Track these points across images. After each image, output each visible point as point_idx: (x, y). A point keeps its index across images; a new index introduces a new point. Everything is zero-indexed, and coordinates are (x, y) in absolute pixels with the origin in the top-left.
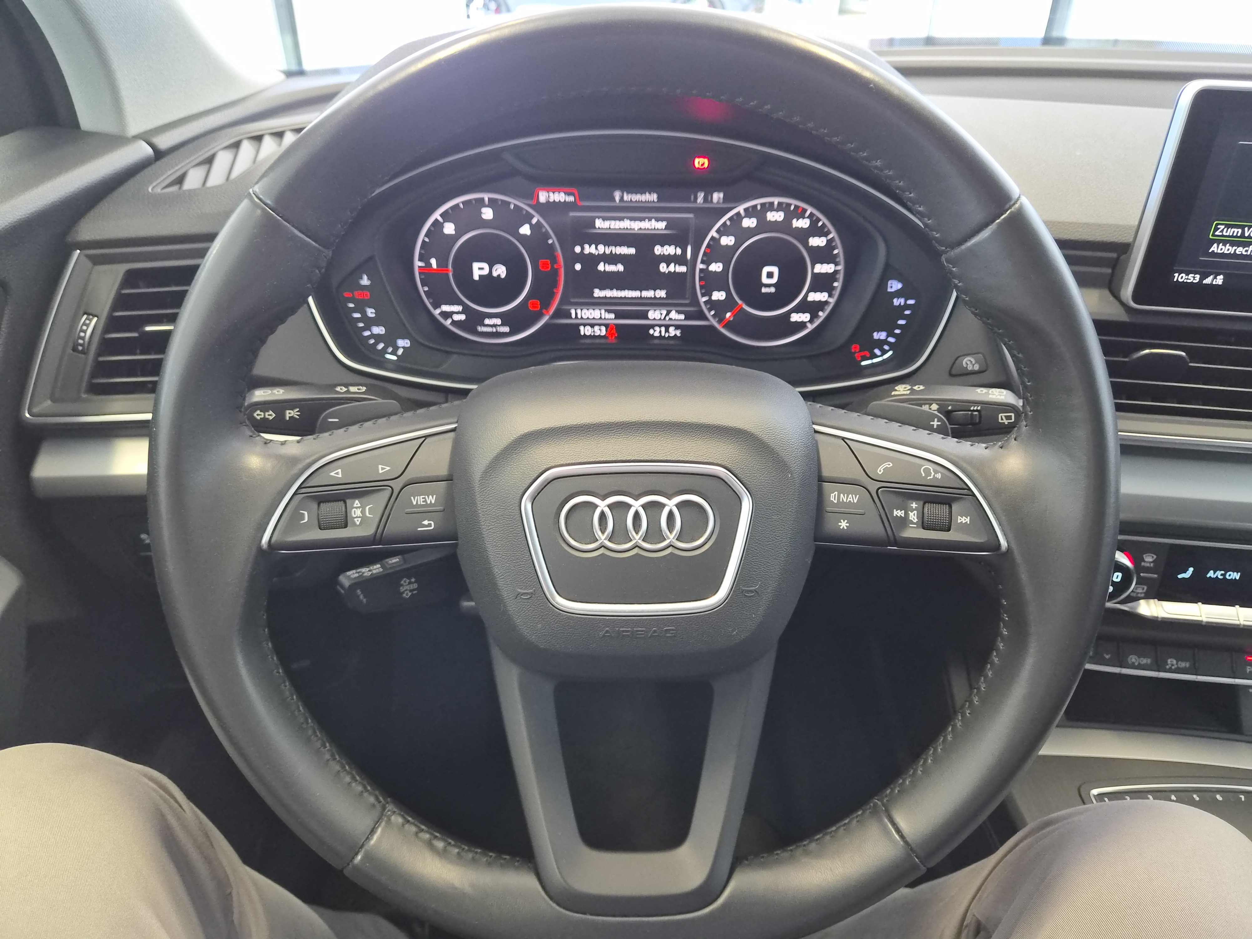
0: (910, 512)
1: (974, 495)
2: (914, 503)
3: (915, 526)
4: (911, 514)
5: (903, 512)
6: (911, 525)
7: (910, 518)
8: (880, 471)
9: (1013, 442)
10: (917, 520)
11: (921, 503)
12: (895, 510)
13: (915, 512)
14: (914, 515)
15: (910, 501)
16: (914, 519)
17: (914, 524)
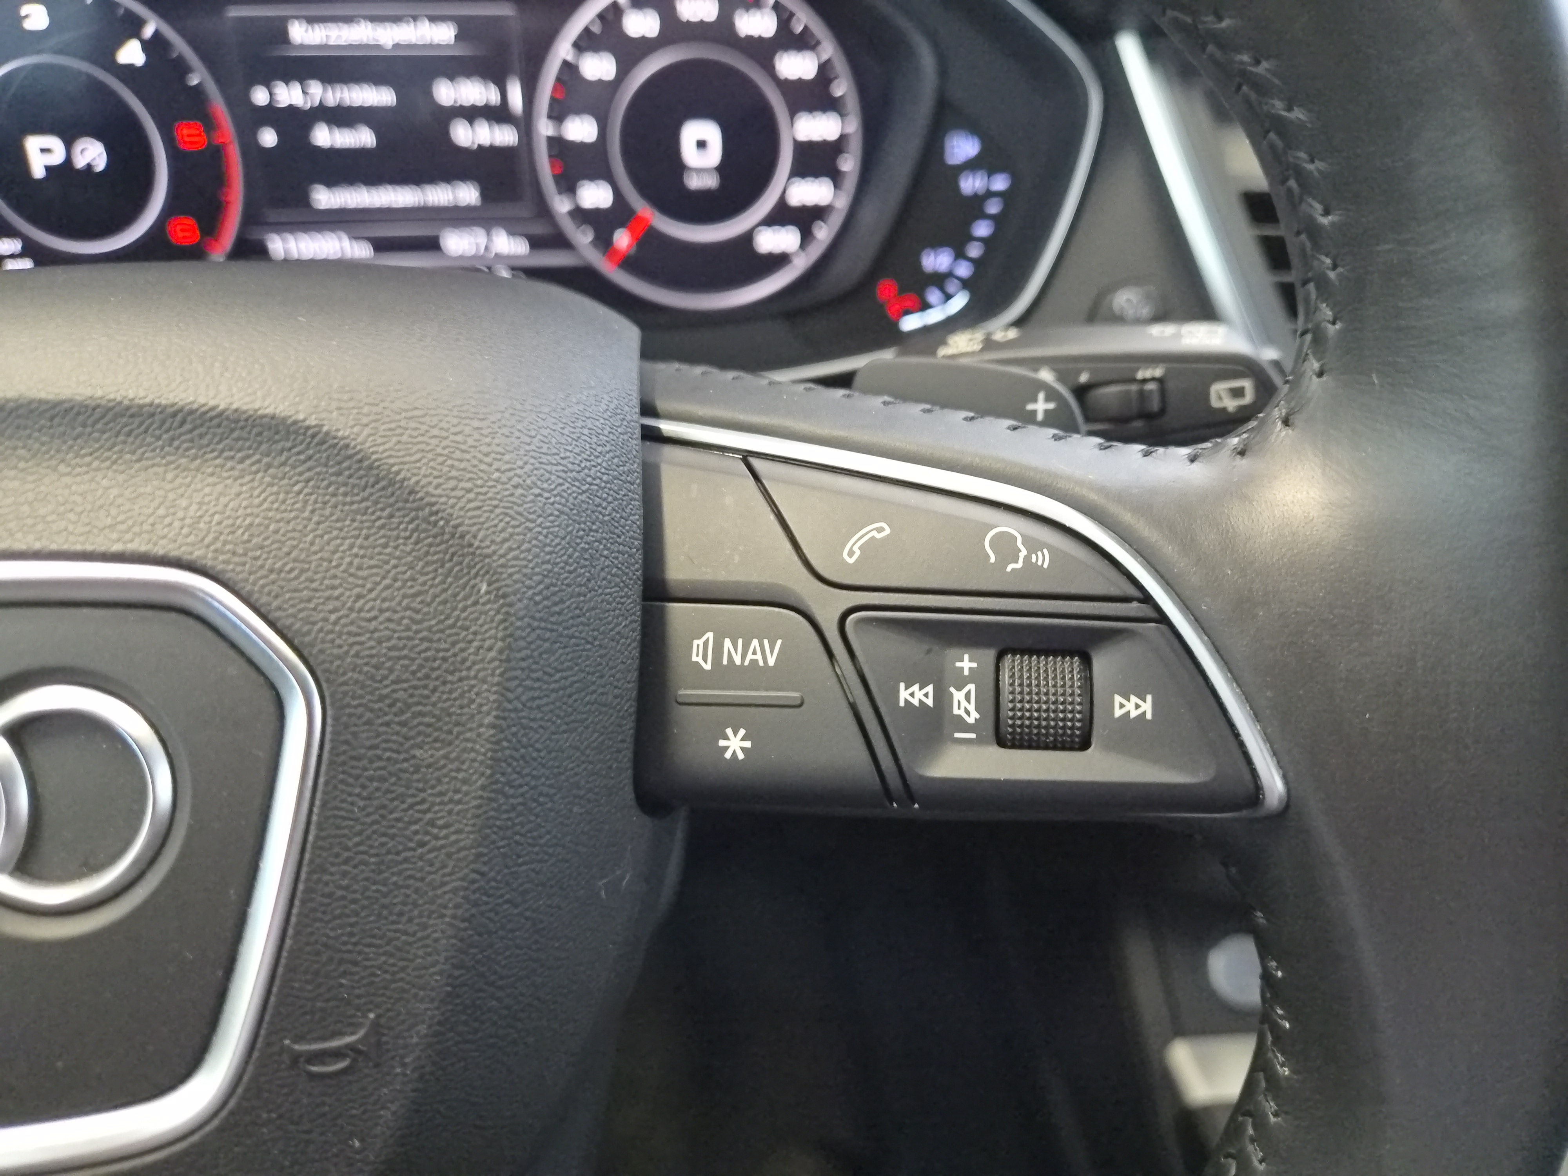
0: (952, 689)
1: (1163, 618)
2: (966, 657)
3: (973, 736)
4: (958, 696)
5: (930, 689)
6: (957, 735)
7: (956, 711)
8: (851, 553)
9: (1279, 433)
10: (978, 716)
11: (990, 655)
12: (902, 685)
13: (971, 687)
14: (967, 697)
15: (952, 652)
16: (968, 712)
17: (968, 728)
